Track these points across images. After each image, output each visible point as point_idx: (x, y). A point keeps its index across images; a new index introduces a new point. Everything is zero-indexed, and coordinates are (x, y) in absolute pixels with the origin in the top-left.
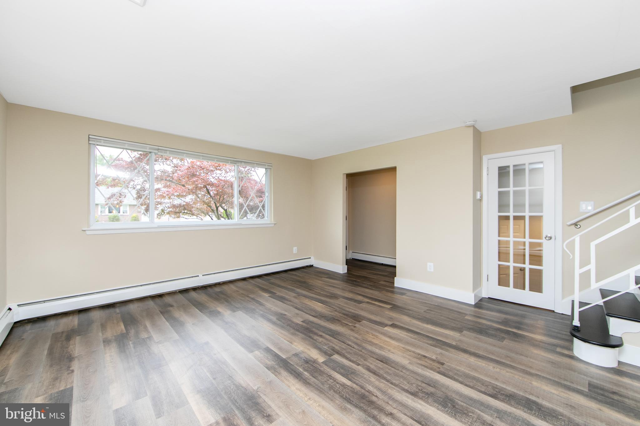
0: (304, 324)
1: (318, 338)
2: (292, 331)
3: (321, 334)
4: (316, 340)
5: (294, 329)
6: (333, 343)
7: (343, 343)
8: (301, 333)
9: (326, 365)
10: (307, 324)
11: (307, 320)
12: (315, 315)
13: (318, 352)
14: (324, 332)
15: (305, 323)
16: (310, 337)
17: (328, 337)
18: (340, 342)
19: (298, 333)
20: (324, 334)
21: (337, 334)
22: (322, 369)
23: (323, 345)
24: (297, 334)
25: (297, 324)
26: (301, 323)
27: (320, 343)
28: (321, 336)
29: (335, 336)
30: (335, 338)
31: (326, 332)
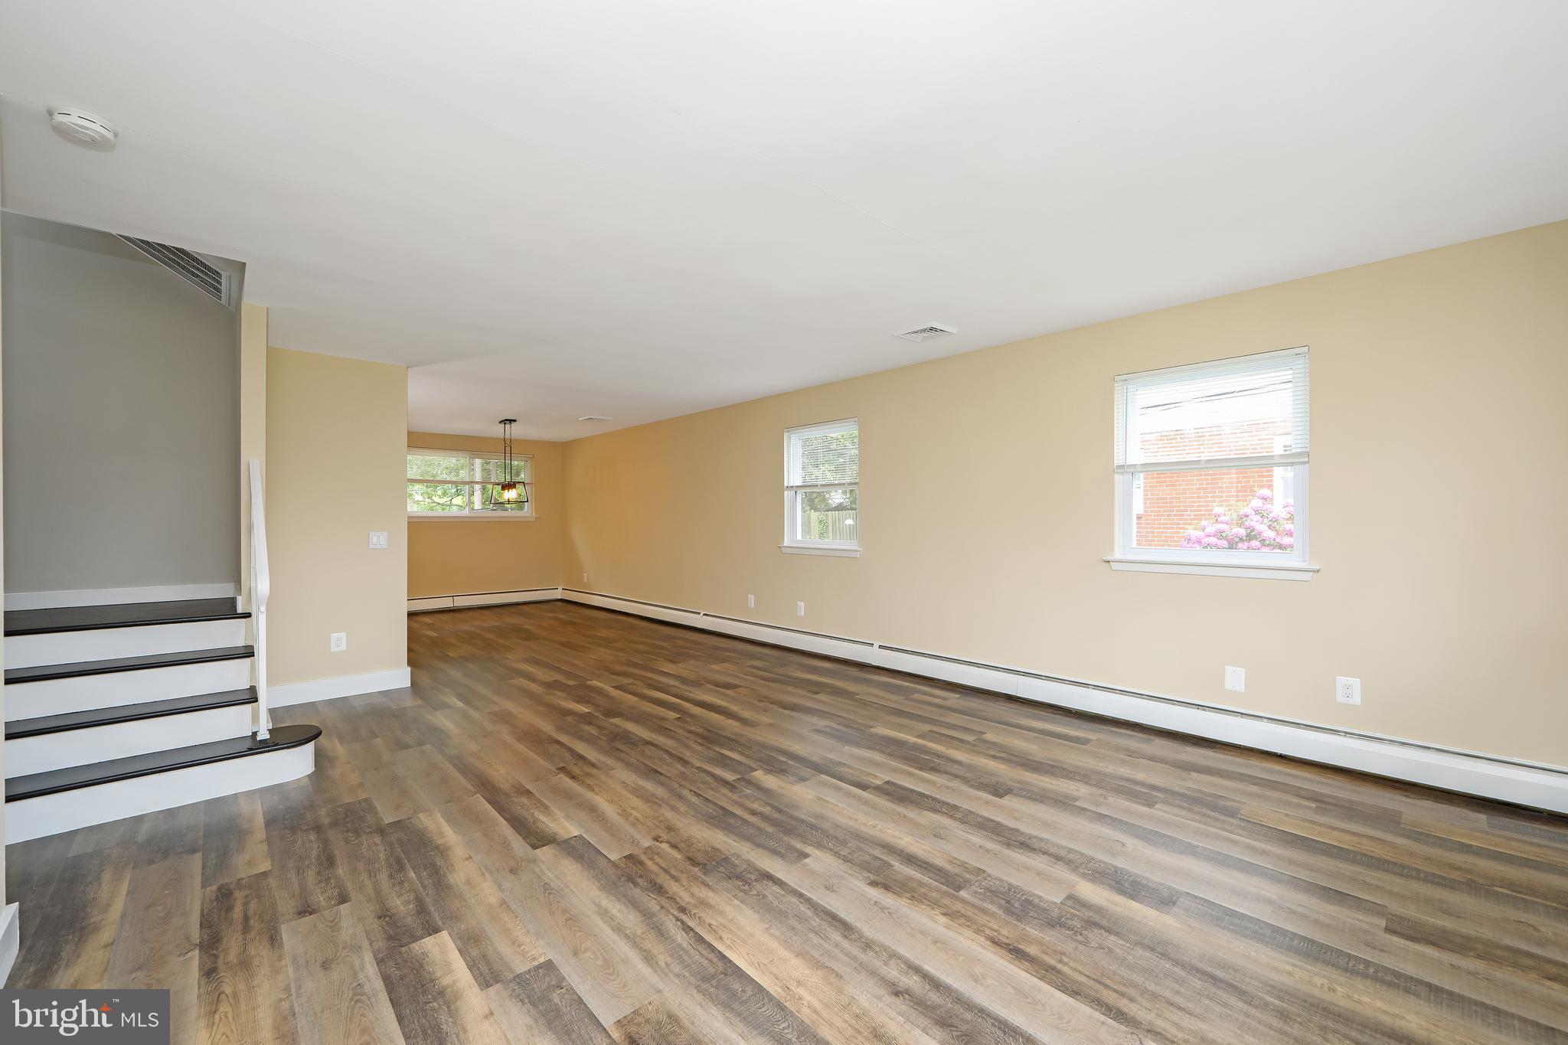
0: (799, 846)
1: (761, 809)
2: (826, 825)
3: (753, 817)
4: (766, 803)
5: (824, 831)
6: (730, 799)
7: (708, 800)
8: (803, 821)
9: (751, 768)
10: (790, 848)
11: (791, 863)
12: (765, 882)
13: (763, 785)
14: (746, 822)
15: (797, 850)
16: (780, 811)
17: (738, 811)
18: (715, 801)
19: (812, 820)
20: (747, 816)
21: (714, 817)
22: (759, 763)
23: (751, 795)
24: (811, 817)
25: (820, 846)
26: (808, 849)
27: (756, 800)
28: (754, 813)
29: (721, 812)
30: (722, 808)
31: (739, 823)
